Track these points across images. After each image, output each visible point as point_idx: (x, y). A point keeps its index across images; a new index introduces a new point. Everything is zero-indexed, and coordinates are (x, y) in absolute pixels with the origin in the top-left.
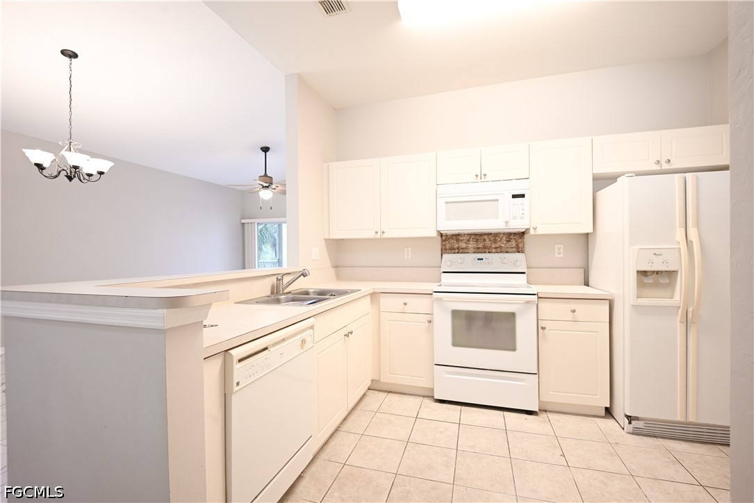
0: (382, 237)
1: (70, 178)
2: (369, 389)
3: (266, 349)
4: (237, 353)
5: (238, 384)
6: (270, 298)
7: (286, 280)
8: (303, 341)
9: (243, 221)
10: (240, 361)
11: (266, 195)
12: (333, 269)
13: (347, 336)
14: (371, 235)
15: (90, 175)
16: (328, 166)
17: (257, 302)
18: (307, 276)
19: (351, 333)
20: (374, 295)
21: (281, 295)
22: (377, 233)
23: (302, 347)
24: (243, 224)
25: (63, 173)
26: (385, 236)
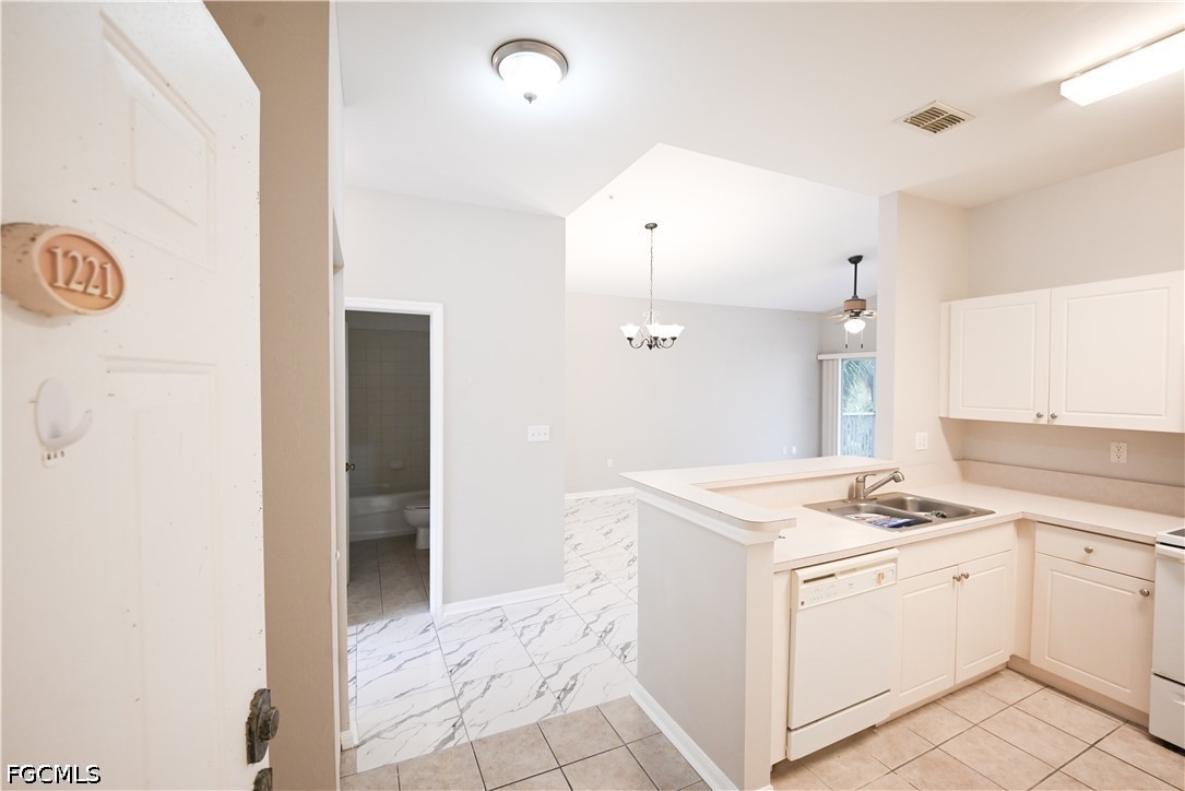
0: (1051, 423)
1: (650, 347)
2: (1007, 668)
3: (832, 575)
4: (804, 574)
5: (803, 603)
6: (846, 505)
7: (870, 482)
8: (881, 576)
9: (820, 357)
10: (805, 582)
11: (855, 326)
12: (955, 463)
13: (959, 579)
14: (1029, 418)
15: (664, 340)
16: (950, 306)
17: (829, 510)
18: (900, 481)
19: (967, 577)
20: (1023, 525)
21: (862, 501)
22: (1039, 416)
23: (879, 582)
24: (821, 361)
25: (646, 342)
26: (1057, 422)
